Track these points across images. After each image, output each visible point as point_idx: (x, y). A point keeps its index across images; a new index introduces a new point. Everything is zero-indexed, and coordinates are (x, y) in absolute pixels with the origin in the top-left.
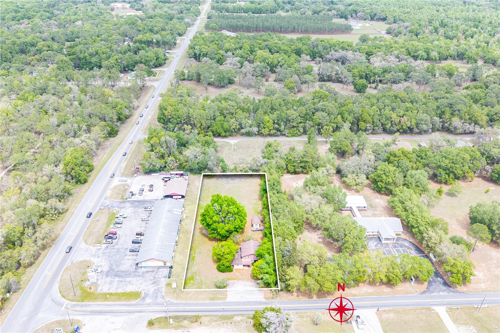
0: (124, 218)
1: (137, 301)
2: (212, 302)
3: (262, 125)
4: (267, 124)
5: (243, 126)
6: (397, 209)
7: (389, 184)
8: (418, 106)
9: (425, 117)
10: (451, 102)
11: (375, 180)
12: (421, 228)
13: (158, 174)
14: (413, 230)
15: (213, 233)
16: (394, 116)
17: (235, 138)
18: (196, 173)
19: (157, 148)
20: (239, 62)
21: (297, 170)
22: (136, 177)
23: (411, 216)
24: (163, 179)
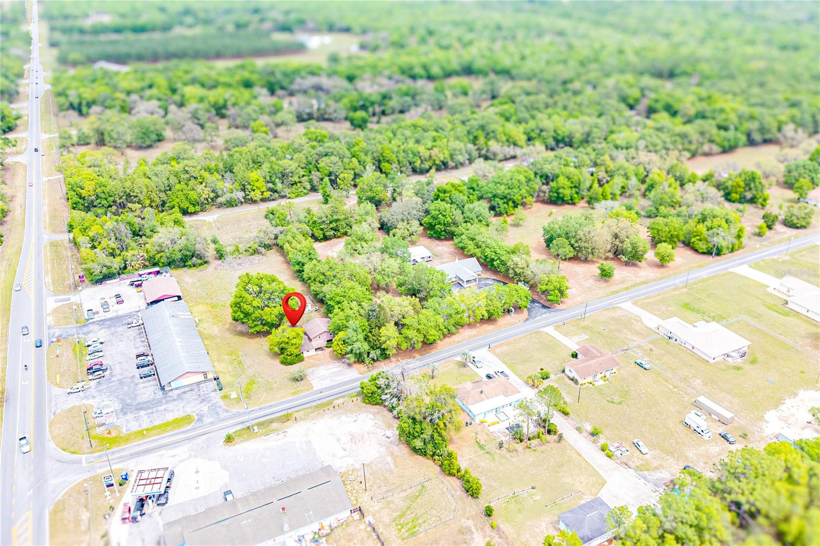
0: (102, 343)
1: (192, 425)
2: (296, 396)
3: (248, 187)
4: (257, 184)
5: (220, 193)
6: (469, 247)
7: (449, 225)
8: (446, 133)
9: (458, 145)
10: (481, 122)
11: (431, 225)
12: (503, 258)
13: (117, 280)
14: (495, 263)
15: (256, 325)
16: (421, 149)
17: (211, 212)
18: (178, 267)
19: (102, 242)
20: (160, 107)
21: (327, 234)
22: (81, 291)
23: (487, 250)
24: (132, 285)
